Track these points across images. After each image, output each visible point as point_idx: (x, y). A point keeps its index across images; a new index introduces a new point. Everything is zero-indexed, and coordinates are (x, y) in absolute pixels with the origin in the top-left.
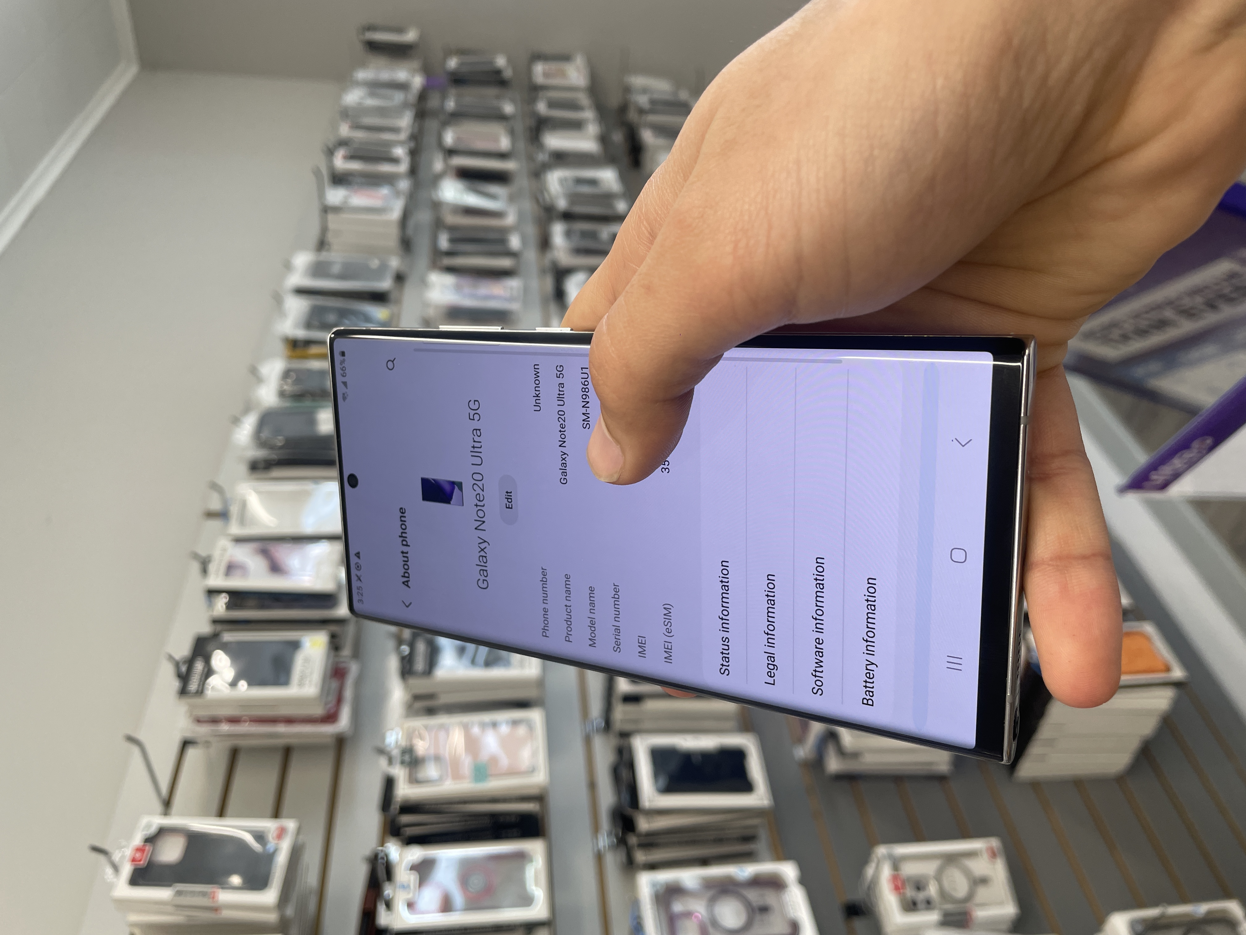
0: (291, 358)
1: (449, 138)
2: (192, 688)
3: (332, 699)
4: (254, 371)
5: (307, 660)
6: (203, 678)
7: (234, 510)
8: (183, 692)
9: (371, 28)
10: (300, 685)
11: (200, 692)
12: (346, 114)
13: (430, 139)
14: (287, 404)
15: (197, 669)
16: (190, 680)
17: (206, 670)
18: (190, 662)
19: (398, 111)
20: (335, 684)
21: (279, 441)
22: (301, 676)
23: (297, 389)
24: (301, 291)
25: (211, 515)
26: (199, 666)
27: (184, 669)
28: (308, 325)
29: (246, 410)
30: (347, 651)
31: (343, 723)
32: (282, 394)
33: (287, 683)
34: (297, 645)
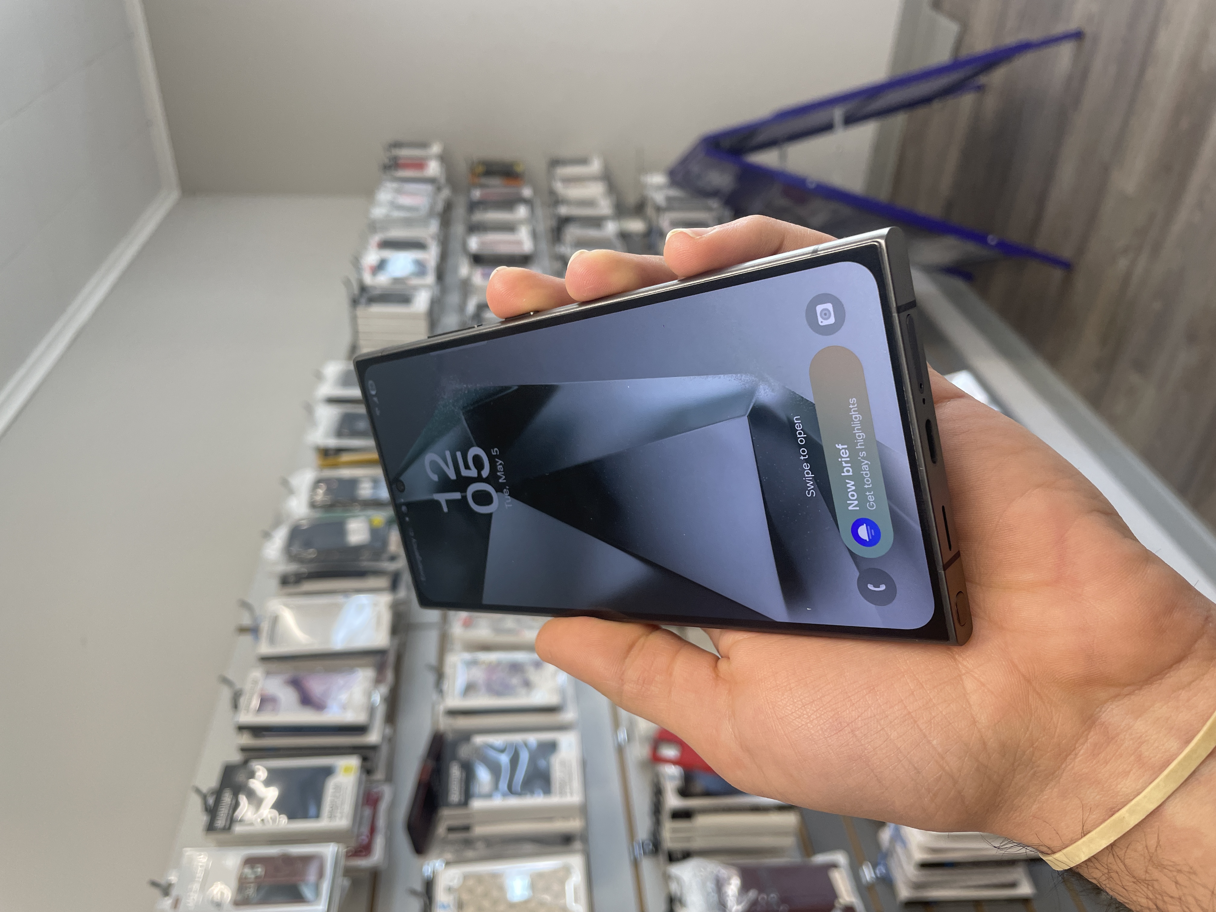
0: (323, 467)
1: (474, 243)
2: (218, 823)
3: (365, 830)
4: (285, 483)
5: (338, 788)
6: (231, 812)
7: (265, 627)
8: (210, 828)
9: (397, 145)
10: (330, 817)
11: (227, 826)
12: (373, 227)
13: (455, 245)
14: (317, 514)
15: (225, 803)
16: (218, 816)
17: (234, 802)
18: (218, 794)
19: (424, 221)
20: (367, 812)
21: (311, 553)
22: (332, 807)
23: (328, 499)
24: (333, 401)
25: (242, 630)
26: (227, 798)
27: (211, 801)
28: (340, 433)
29: (277, 523)
30: (379, 775)
31: (377, 856)
32: (313, 505)
33: (318, 816)
34: (328, 771)
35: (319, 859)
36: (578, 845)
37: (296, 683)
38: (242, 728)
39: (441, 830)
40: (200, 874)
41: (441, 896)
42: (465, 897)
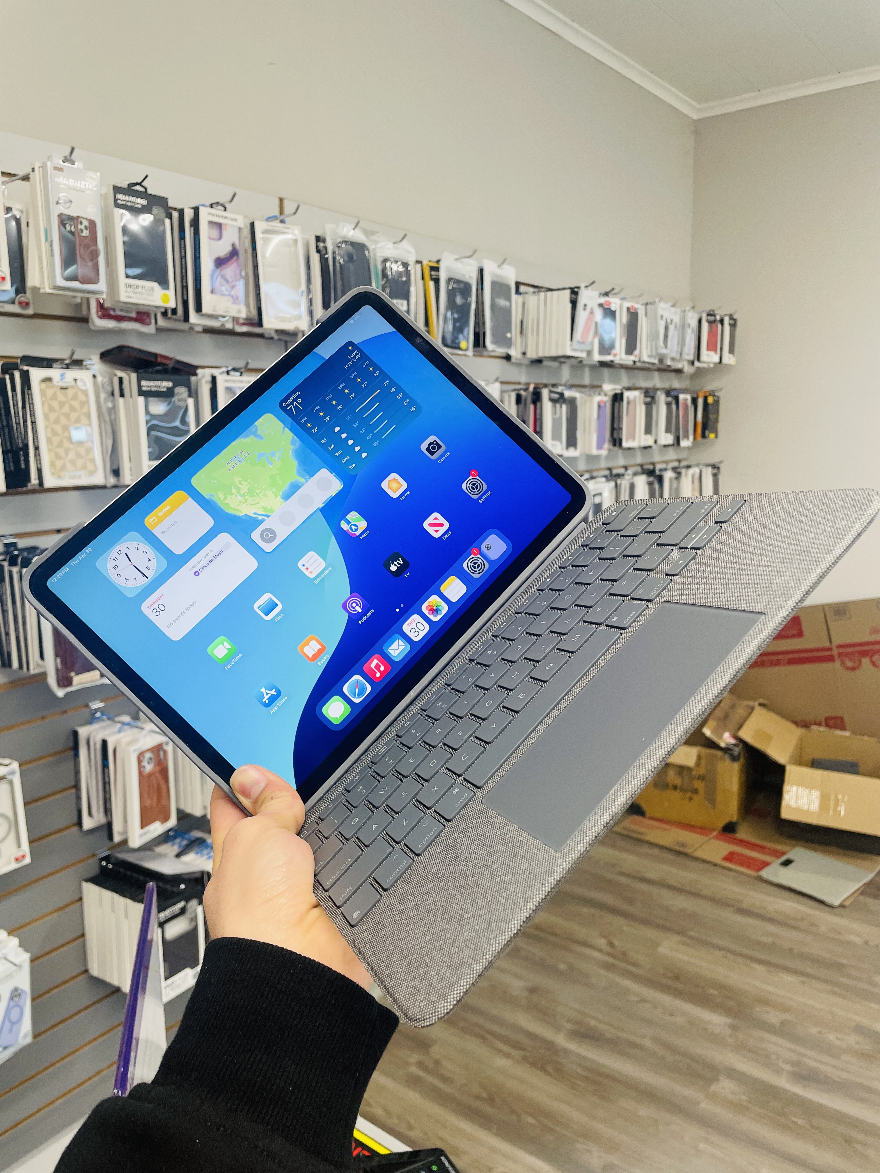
2: (120, 195)
5: (151, 291)
8: (117, 190)
10: (127, 286)
14: (378, 264)
16: (127, 195)
17: (138, 209)
18: (144, 195)
21: (341, 260)
22: (135, 287)
24: (481, 274)
25: (282, 203)
27: (138, 188)
28: (452, 281)
29: (368, 233)
30: (161, 322)
31: (99, 323)
32: (386, 260)
33: (127, 276)
34: (163, 282)
35: (95, 280)
36: (112, 481)
37: (234, 253)
38: (196, 210)
39: (120, 374)
40: (81, 185)
41: (71, 374)
42: (70, 392)
